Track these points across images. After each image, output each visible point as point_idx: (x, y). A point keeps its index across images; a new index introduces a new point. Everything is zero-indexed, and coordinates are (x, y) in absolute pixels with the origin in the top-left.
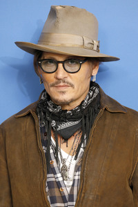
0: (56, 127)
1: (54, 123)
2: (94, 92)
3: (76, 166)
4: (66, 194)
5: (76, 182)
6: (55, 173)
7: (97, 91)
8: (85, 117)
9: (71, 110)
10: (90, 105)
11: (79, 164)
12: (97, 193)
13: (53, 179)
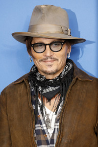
0: (42, 91)
1: (40, 88)
2: (69, 66)
3: (56, 119)
4: (49, 139)
5: (56, 130)
6: (41, 124)
7: (71, 65)
8: (62, 84)
9: (53, 79)
10: (66, 76)
11: (58, 118)
12: (71, 138)
13: (40, 128)
